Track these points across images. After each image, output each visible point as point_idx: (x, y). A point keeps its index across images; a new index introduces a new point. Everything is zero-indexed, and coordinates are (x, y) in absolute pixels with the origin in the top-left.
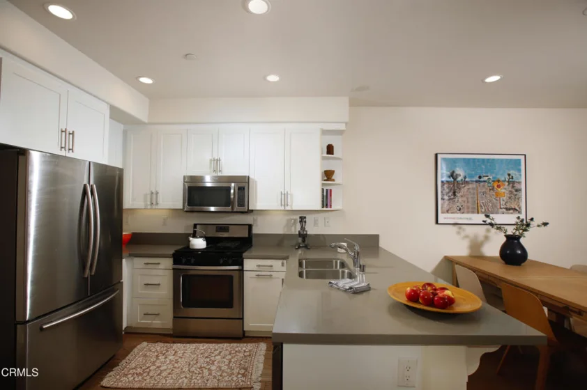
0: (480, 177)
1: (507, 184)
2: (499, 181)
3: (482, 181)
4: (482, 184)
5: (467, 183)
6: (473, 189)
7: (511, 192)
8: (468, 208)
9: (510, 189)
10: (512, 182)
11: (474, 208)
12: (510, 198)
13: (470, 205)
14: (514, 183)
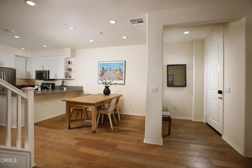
0: (111, 69)
1: (119, 71)
2: (116, 70)
4: (111, 71)
5: (107, 71)
8: (107, 79)
9: (120, 72)
14: (121, 70)
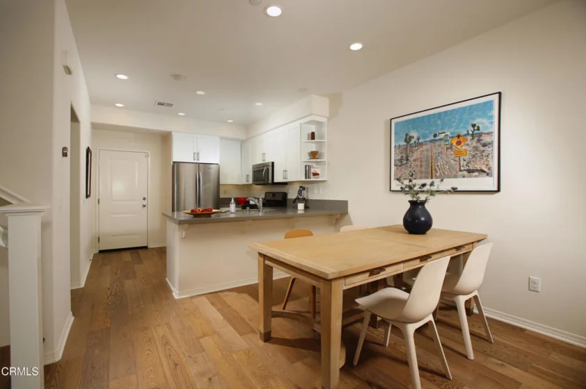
0: (435, 136)
1: (469, 138)
2: (459, 136)
3: (437, 140)
4: (438, 143)
5: (421, 144)
6: (427, 150)
7: (476, 148)
8: (421, 172)
9: (475, 144)
10: (477, 134)
11: (427, 173)
12: (474, 156)
13: (423, 169)
14: (480, 135)
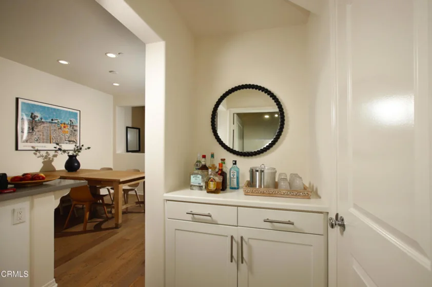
0: (52, 120)
1: (69, 126)
2: (64, 124)
3: (53, 123)
5: (43, 122)
6: (48, 127)
7: (72, 131)
8: (43, 139)
9: (71, 129)
11: (47, 139)
12: (71, 135)
13: (45, 137)
14: (73, 126)
